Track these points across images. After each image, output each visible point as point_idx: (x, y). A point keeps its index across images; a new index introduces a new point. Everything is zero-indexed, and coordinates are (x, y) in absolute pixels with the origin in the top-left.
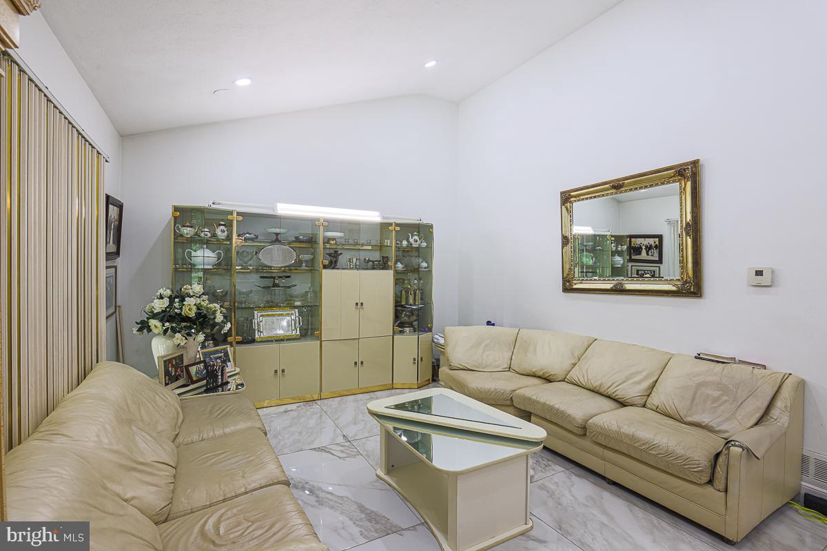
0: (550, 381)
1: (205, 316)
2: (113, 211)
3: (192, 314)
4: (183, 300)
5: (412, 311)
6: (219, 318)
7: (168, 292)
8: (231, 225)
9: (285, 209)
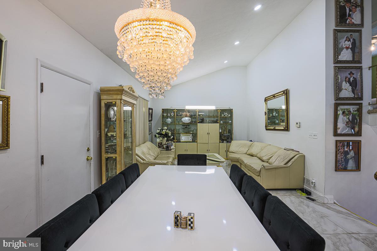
0: (253, 156)
1: (167, 134)
2: (150, 111)
3: (164, 134)
4: (162, 130)
5: (225, 136)
6: (170, 135)
7: (160, 129)
8: (175, 113)
9: (188, 107)
